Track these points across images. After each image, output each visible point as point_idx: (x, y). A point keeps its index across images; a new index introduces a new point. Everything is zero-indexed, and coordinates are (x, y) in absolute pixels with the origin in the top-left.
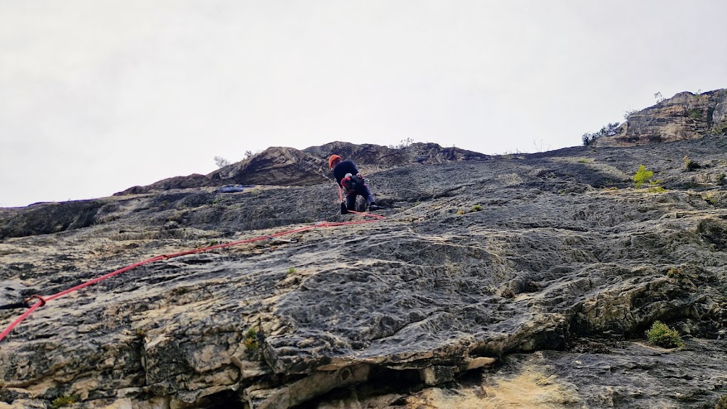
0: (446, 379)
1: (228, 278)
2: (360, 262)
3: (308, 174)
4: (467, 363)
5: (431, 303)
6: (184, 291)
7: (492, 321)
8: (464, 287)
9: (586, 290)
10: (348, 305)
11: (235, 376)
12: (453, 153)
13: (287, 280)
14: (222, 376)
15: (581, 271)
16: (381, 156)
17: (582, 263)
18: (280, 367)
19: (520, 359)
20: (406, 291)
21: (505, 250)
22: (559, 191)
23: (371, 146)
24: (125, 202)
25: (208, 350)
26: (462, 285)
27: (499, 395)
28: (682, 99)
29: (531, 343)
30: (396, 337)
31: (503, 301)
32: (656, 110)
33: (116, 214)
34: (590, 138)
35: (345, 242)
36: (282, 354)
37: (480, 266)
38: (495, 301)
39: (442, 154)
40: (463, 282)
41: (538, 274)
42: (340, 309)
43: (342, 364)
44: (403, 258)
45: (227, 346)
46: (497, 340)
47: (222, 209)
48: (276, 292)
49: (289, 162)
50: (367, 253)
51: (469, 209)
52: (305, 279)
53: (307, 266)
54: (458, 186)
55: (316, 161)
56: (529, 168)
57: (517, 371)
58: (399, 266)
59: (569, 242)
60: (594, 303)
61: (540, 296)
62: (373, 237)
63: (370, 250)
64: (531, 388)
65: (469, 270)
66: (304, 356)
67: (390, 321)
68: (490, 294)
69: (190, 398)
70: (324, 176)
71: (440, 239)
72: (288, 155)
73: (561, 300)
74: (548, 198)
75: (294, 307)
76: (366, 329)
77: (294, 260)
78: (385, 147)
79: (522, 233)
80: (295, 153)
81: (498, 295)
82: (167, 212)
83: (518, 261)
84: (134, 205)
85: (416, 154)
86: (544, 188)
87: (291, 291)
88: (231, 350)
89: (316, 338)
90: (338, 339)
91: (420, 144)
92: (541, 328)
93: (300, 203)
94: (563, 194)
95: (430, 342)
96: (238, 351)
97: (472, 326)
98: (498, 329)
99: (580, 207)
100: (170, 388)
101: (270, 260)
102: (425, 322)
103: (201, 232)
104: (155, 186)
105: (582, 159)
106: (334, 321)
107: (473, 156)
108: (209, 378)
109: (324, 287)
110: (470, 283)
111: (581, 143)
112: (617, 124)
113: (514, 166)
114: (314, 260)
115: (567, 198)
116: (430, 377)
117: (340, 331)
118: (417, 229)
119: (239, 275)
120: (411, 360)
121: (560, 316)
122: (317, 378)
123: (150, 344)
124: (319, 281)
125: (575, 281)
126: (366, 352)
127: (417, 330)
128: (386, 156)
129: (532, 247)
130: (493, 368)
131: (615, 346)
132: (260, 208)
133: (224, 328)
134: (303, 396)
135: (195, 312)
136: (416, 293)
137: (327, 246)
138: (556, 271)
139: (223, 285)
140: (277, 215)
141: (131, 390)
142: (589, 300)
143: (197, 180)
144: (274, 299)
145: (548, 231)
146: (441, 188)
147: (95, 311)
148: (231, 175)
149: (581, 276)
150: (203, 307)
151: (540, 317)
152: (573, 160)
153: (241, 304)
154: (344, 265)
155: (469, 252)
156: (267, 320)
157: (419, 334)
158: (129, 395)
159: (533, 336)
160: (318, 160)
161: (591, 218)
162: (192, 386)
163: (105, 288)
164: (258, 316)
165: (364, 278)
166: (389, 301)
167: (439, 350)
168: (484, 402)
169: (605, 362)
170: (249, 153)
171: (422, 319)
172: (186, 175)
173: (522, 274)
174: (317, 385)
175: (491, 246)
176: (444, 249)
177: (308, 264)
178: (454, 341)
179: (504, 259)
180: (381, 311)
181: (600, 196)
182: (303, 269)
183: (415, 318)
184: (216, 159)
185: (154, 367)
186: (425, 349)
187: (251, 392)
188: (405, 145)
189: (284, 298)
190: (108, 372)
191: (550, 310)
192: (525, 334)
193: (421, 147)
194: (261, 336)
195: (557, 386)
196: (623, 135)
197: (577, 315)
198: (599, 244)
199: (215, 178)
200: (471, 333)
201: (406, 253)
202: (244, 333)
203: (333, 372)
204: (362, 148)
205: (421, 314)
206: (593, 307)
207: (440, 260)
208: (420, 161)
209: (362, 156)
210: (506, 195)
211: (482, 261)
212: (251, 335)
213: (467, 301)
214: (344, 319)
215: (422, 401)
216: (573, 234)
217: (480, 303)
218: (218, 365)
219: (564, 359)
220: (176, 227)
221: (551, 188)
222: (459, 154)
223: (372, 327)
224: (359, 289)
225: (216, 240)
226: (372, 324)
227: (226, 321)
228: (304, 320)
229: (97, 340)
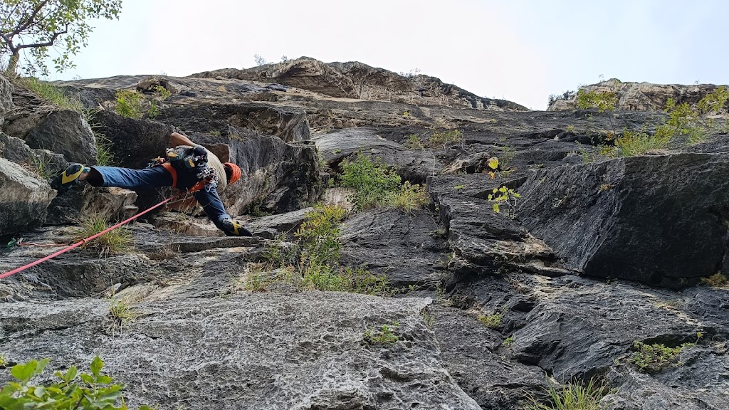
3: (331, 85)
12: (450, 89)
16: (390, 80)
23: (384, 70)
28: (612, 83)
32: (596, 87)
34: (555, 99)
39: (440, 89)
49: (318, 73)
55: (338, 76)
70: (342, 88)
72: (318, 67)
78: (395, 73)
80: (323, 66)
85: (420, 83)
91: (425, 76)
112: (574, 91)
128: (394, 82)
148: (274, 75)
160: (340, 75)
170: (285, 58)
188: (413, 75)
193: (426, 79)
204: (376, 71)
209: (375, 77)
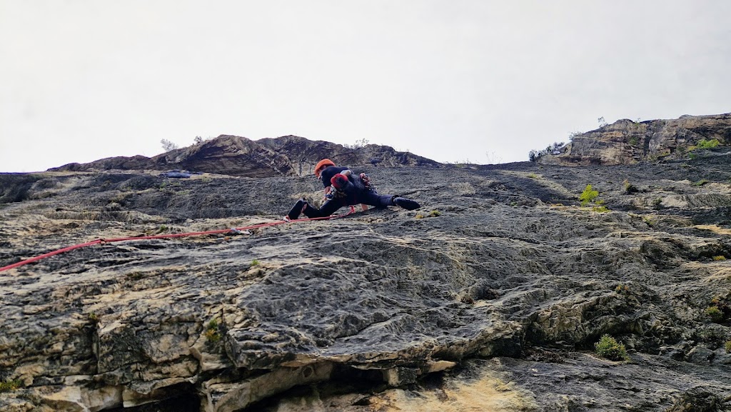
0: (409, 381)
1: (187, 266)
2: (324, 259)
3: (260, 166)
4: (430, 366)
5: (394, 304)
6: (140, 276)
7: (453, 326)
8: (426, 290)
9: (541, 301)
10: (313, 301)
11: (193, 368)
12: (406, 158)
13: (250, 272)
14: (180, 368)
15: (536, 281)
16: (335, 154)
17: (536, 275)
18: (243, 361)
19: (479, 364)
20: (371, 291)
21: (465, 257)
22: (512, 203)
23: (326, 143)
24: (63, 179)
25: (166, 340)
26: (424, 288)
27: (460, 399)
28: (623, 126)
29: (490, 350)
30: (360, 336)
31: (464, 306)
32: (599, 133)
33: (52, 191)
34: (536, 155)
35: (306, 237)
36: (246, 347)
37: (442, 270)
38: (456, 306)
39: (395, 157)
40: (425, 285)
41: (495, 282)
42: (305, 305)
43: (306, 361)
44: (366, 257)
45: (187, 336)
46: (459, 345)
47: (170, 194)
48: (239, 283)
49: (241, 152)
50: (330, 250)
51: (428, 214)
52: (269, 272)
53: (270, 259)
54: (414, 190)
55: (269, 154)
56: (481, 178)
57: (476, 376)
58: (364, 265)
59: (525, 253)
60: (549, 314)
61: (498, 304)
62: (335, 235)
63: (333, 247)
64: (491, 393)
65: (431, 274)
66: (268, 351)
67: (355, 320)
68: (451, 298)
69: (146, 389)
70: (275, 169)
71: (403, 241)
72: (240, 145)
73: (518, 309)
74: (503, 209)
75: (259, 300)
76: (330, 326)
77: (255, 252)
78: (340, 146)
79: (481, 241)
80: (248, 143)
81: (458, 301)
82: (109, 193)
83: (477, 268)
84: (73, 183)
85: (370, 155)
86: (498, 199)
87: (256, 284)
88: (191, 340)
89: (281, 333)
90: (304, 335)
91: (375, 146)
92: (499, 335)
93: (252, 195)
94: (516, 206)
95: (394, 344)
96: (199, 343)
97: (433, 329)
98: (459, 333)
99: (533, 220)
100: (123, 378)
101: (229, 250)
102: (389, 322)
103: (146, 217)
104: (95, 165)
105: (531, 174)
106: (299, 317)
107: (425, 162)
108: (166, 369)
109: (289, 282)
110: (432, 287)
111: (527, 159)
112: (562, 144)
113: (466, 175)
114: (276, 253)
115: (520, 210)
116: (393, 378)
117: (305, 327)
118: (377, 229)
119: (198, 263)
120: (376, 360)
121: (517, 324)
122: (280, 374)
123: (104, 330)
124: (284, 275)
125: (531, 291)
126: (331, 350)
127: (382, 330)
128: (341, 155)
129: (490, 255)
130: (454, 372)
131: (566, 357)
132: (211, 196)
133: (184, 317)
134: (264, 392)
135: (152, 299)
136: (380, 294)
137: (288, 240)
138: (512, 280)
139: (182, 273)
140: (228, 205)
141: (80, 378)
142: (544, 310)
143: (141, 162)
144: (237, 291)
145: (504, 241)
146: (396, 190)
147: (42, 292)
148: (178, 159)
149: (536, 287)
150: (162, 294)
151: (499, 324)
152: (523, 175)
153: (203, 294)
154: (308, 261)
155: (431, 256)
156: (230, 312)
157: (384, 334)
158: (78, 383)
159: (492, 342)
160: (271, 152)
161: (542, 232)
162: (147, 376)
163: (48, 268)
164: (221, 307)
165: (329, 275)
166: (353, 300)
167: (404, 351)
168: (446, 405)
169: (560, 371)
170: (199, 139)
171: (386, 319)
172: (129, 155)
173: (481, 282)
174: (279, 382)
175: (452, 252)
176: (407, 251)
177: (272, 257)
178: (418, 343)
179: (465, 265)
180: (346, 310)
181: (551, 211)
182: (266, 262)
183: (379, 318)
184: (163, 142)
185: (107, 355)
186: (390, 350)
187: (210, 385)
188: (360, 146)
189: (247, 290)
190: (55, 358)
191: (507, 318)
192: (484, 340)
193: (376, 149)
194: (223, 328)
195: (516, 393)
196: (567, 154)
197: (532, 324)
198: (553, 257)
199: (161, 161)
200: (433, 336)
201: (369, 252)
202: (206, 324)
203: (295, 369)
204: (317, 145)
205: (385, 315)
206: (548, 318)
207: (403, 262)
208: (373, 163)
209: (316, 152)
210: (463, 203)
211: (443, 266)
212: (212, 326)
213: (428, 304)
214: (308, 315)
215: (385, 402)
216: (529, 246)
217: (442, 308)
218: (176, 356)
219: (521, 366)
220: (118, 209)
221: (503, 199)
222: (412, 159)
223: (337, 325)
224: (324, 286)
225: (165, 226)
226: (337, 322)
227: (187, 310)
228: (268, 314)
229: (45, 322)
